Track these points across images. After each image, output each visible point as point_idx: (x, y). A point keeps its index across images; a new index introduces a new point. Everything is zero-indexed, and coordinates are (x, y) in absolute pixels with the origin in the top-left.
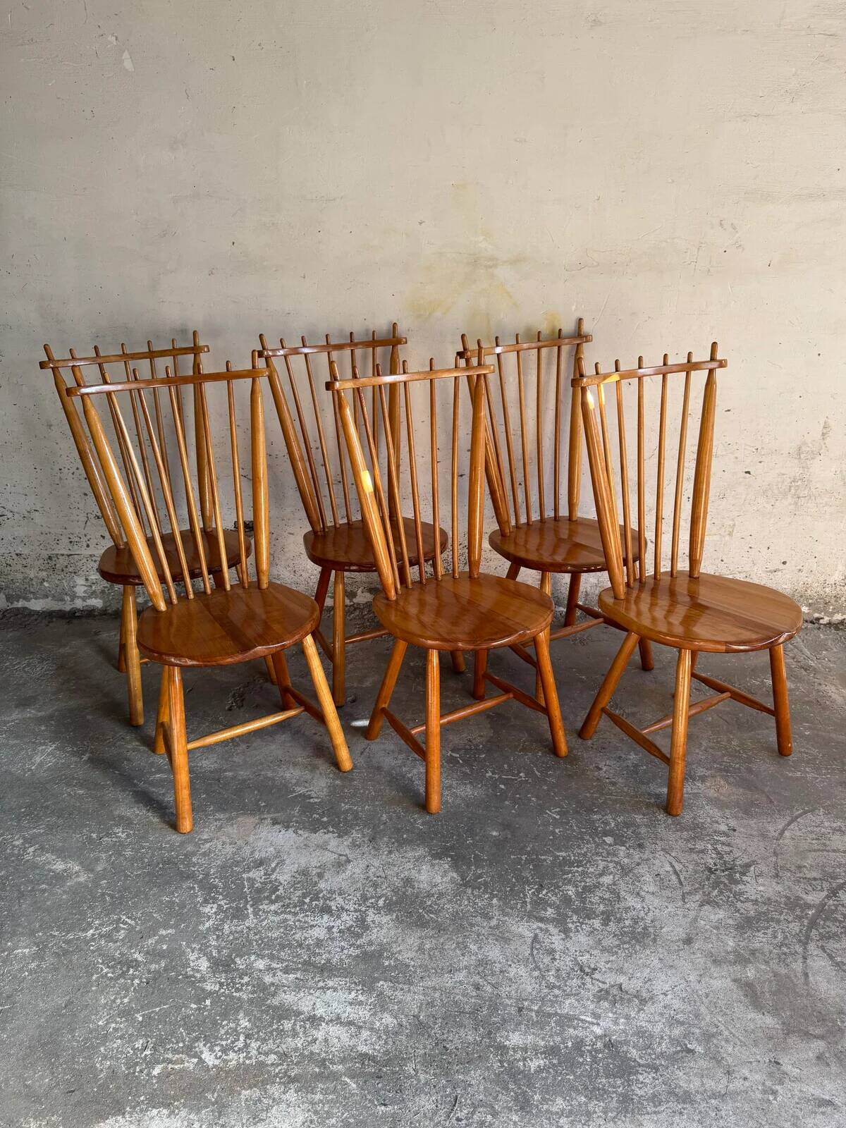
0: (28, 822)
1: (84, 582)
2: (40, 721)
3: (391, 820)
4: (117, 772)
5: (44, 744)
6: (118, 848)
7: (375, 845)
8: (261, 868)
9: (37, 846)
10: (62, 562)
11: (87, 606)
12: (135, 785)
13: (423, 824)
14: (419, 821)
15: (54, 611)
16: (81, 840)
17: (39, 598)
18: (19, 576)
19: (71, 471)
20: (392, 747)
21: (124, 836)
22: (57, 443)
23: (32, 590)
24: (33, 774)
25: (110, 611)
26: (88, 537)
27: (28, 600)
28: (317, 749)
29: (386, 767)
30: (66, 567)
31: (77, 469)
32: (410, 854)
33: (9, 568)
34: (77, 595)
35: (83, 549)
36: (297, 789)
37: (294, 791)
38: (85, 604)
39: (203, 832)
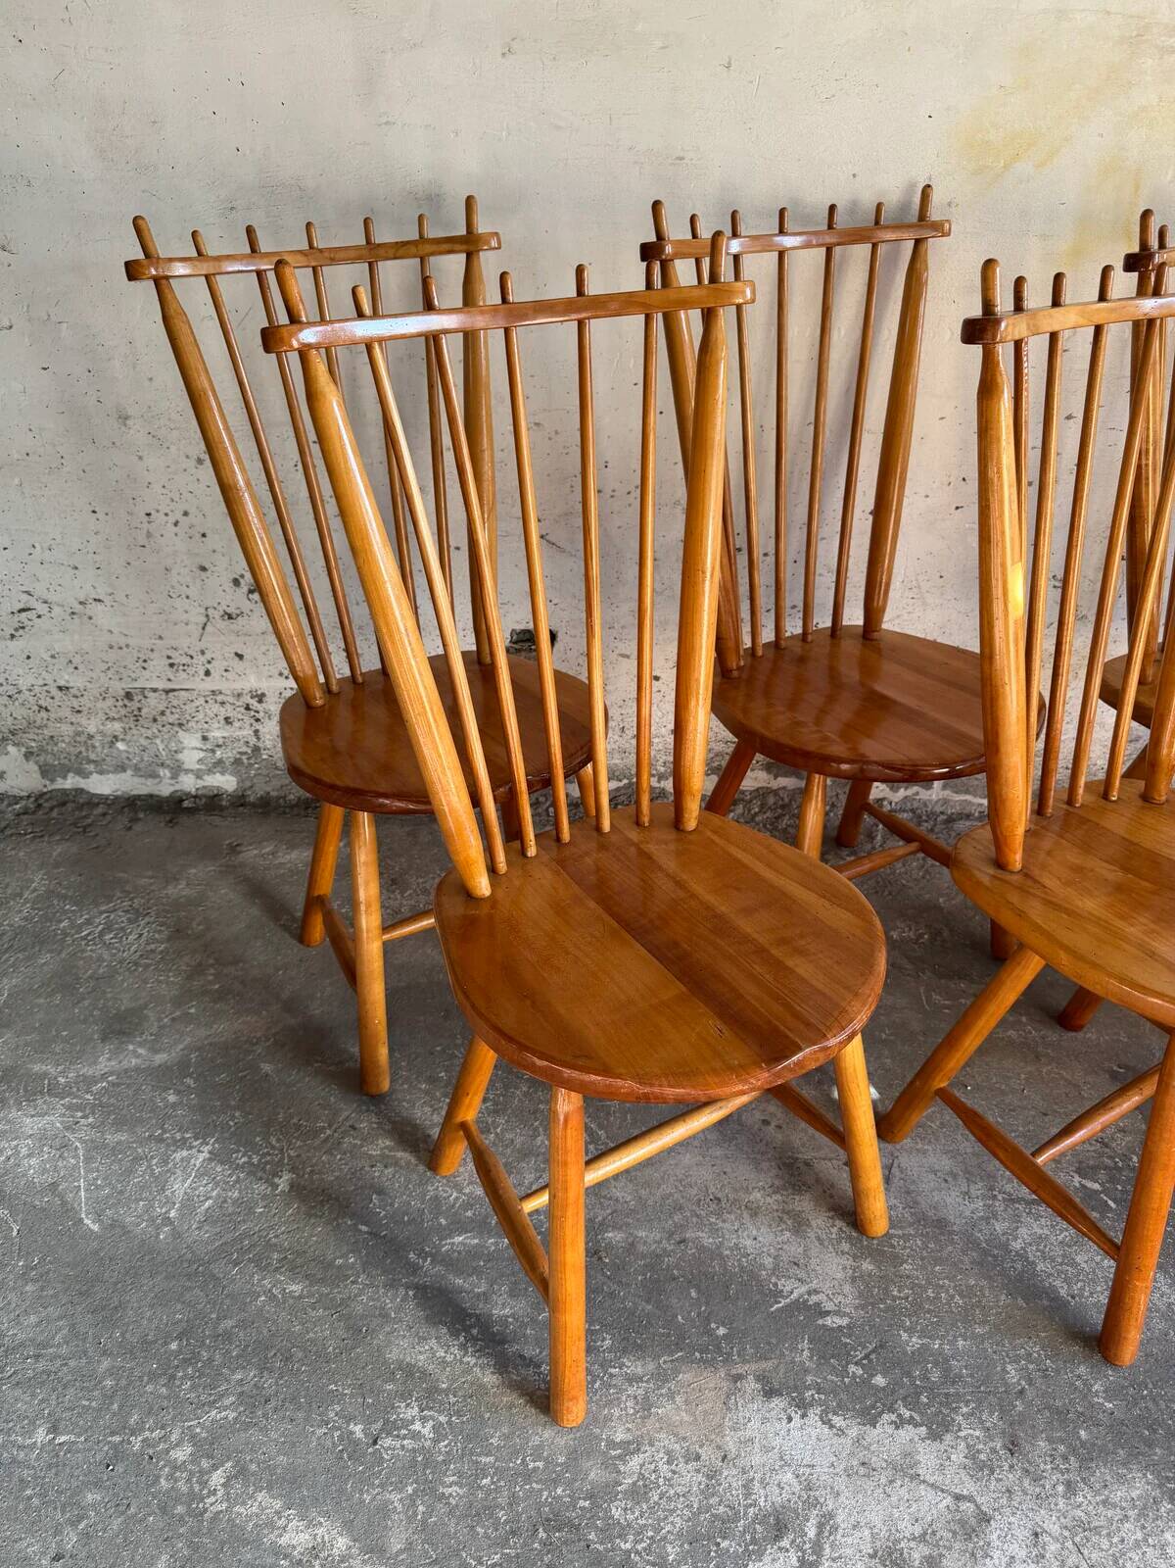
0: (193, 1387)
1: (198, 743)
2: (163, 1077)
3: (1030, 1382)
4: (364, 1228)
5: (183, 1144)
6: (422, 1468)
7: (1026, 1465)
8: (785, 1543)
9: (229, 1465)
10: (155, 702)
11: (204, 787)
12: (415, 1269)
13: (1110, 1394)
14: (1097, 1384)
15: (138, 797)
16: (329, 1443)
17: (108, 772)
18: (66, 730)
19: (171, 519)
20: (946, 1163)
21: (427, 1430)
22: (140, 458)
23: (93, 756)
24: (176, 1235)
25: (252, 799)
26: (208, 656)
27: (85, 775)
28: (784, 1164)
29: (958, 1224)
30: (163, 713)
31: (186, 514)
32: (1119, 1494)
33: (44, 714)
34: (186, 766)
35: (198, 679)
36: (786, 1285)
37: (777, 1294)
38: (200, 783)
39: (608, 1419)
